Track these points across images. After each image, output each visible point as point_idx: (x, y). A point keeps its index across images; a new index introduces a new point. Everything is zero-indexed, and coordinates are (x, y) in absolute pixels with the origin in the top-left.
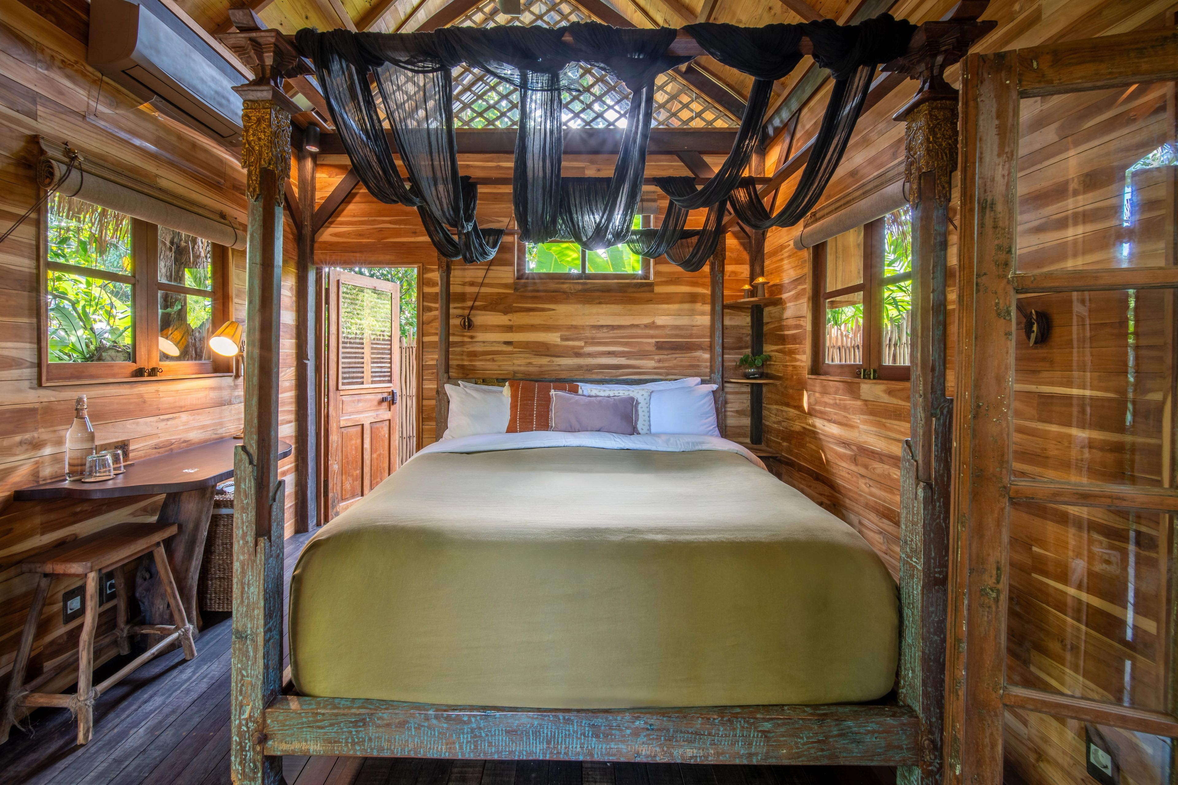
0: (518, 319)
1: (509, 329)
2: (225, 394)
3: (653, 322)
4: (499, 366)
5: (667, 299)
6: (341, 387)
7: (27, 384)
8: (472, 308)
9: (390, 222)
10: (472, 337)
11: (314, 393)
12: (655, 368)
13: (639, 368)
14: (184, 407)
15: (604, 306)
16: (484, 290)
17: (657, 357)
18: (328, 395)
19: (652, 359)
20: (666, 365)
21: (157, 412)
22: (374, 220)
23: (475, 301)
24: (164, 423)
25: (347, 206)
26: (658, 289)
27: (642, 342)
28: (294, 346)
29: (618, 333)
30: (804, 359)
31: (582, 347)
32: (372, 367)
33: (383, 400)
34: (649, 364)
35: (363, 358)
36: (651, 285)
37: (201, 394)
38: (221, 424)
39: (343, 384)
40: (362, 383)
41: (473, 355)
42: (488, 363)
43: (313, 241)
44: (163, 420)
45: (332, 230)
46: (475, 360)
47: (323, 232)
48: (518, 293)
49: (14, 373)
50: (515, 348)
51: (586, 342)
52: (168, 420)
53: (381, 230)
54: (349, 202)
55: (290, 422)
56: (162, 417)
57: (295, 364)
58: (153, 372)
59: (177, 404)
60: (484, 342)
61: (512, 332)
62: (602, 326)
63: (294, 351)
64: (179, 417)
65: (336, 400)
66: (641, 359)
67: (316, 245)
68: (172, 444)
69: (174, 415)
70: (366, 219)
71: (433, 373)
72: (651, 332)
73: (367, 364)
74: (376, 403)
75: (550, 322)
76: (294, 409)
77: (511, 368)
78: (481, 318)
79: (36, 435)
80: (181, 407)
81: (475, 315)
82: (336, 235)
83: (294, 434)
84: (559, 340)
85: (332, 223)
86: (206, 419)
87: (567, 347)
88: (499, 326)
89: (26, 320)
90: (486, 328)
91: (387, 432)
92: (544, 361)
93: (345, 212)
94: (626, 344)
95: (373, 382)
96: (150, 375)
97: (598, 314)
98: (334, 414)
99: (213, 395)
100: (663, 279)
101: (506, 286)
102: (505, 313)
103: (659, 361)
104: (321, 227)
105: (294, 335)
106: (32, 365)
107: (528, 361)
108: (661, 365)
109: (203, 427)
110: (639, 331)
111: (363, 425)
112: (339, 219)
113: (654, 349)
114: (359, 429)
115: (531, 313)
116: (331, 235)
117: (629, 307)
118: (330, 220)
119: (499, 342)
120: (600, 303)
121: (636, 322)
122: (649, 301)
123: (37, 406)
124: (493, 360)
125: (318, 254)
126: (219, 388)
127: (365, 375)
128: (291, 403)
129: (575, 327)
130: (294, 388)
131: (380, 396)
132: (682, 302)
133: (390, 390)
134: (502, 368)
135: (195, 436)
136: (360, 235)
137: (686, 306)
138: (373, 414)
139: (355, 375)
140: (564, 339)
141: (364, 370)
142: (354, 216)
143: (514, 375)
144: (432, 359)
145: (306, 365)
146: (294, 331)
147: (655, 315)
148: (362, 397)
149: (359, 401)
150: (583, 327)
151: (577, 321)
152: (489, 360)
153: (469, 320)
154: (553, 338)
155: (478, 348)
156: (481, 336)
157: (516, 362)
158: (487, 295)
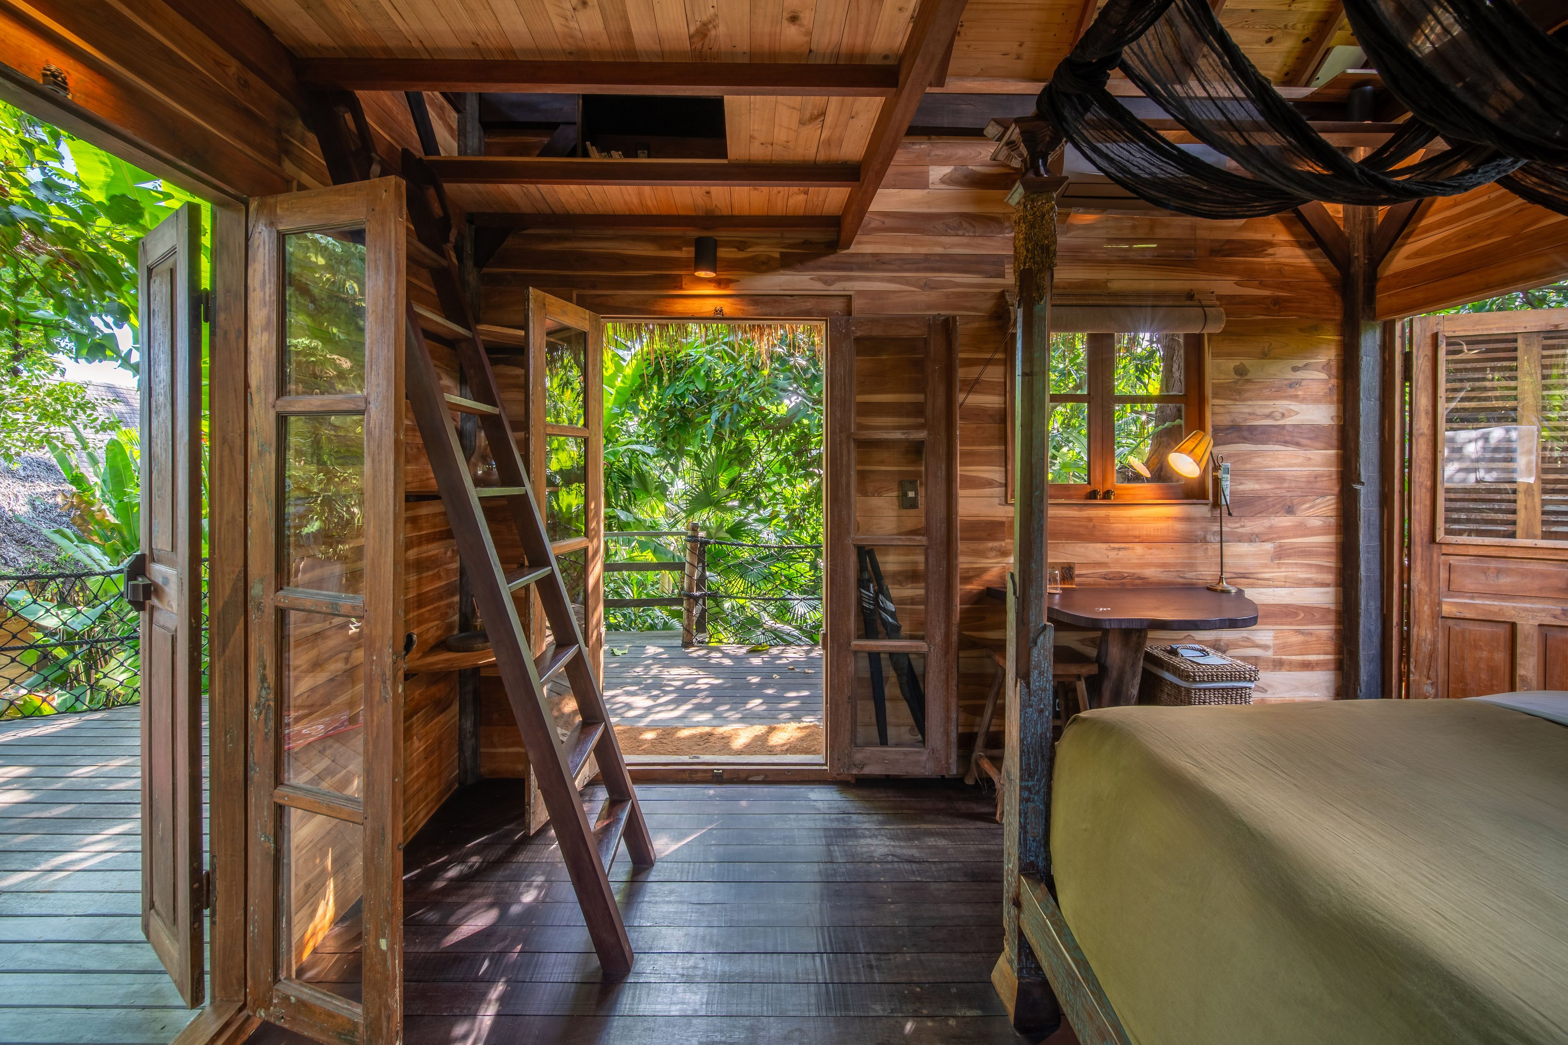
2: (1197, 528)
6: (1440, 536)
7: (996, 501)
11: (1376, 543)
14: (1139, 537)
18: (1409, 548)
21: (1106, 539)
24: (1115, 552)
28: (1334, 459)
32: (1544, 502)
37: (1162, 525)
38: (1192, 566)
39: (1448, 532)
40: (1513, 535)
43: (1372, 278)
44: (1114, 549)
45: (1408, 249)
47: (1393, 257)
49: (987, 491)
52: (1119, 549)
55: (1328, 585)
56: (1112, 545)
57: (1336, 490)
58: (1107, 495)
59: (1130, 533)
63: (1334, 469)
64: (1133, 549)
65: (1430, 564)
67: (1380, 285)
68: (1124, 578)
69: (1127, 545)
73: (1530, 495)
74: (1560, 583)
76: (1332, 565)
79: (1003, 544)
80: (1135, 537)
82: (1417, 254)
83: (1333, 607)
85: (1409, 234)
86: (1168, 555)
89: (996, 448)
93: (1436, 206)
95: (1547, 535)
96: (1104, 498)
98: (1425, 588)
99: (1180, 526)
104: (1389, 248)
105: (1335, 442)
106: (1000, 485)
109: (1163, 565)
111: (1513, 625)
112: (1423, 222)
116: (1408, 258)
123: (1004, 519)
125: (1383, 299)
126: (1188, 519)
128: (1328, 554)
130: (1333, 529)
135: (1151, 573)
136: (1470, 236)
138: (1549, 608)
139: (1493, 516)
141: (1517, 506)
145: (1356, 493)
146: (1335, 434)
148: (1512, 565)
149: (1499, 571)
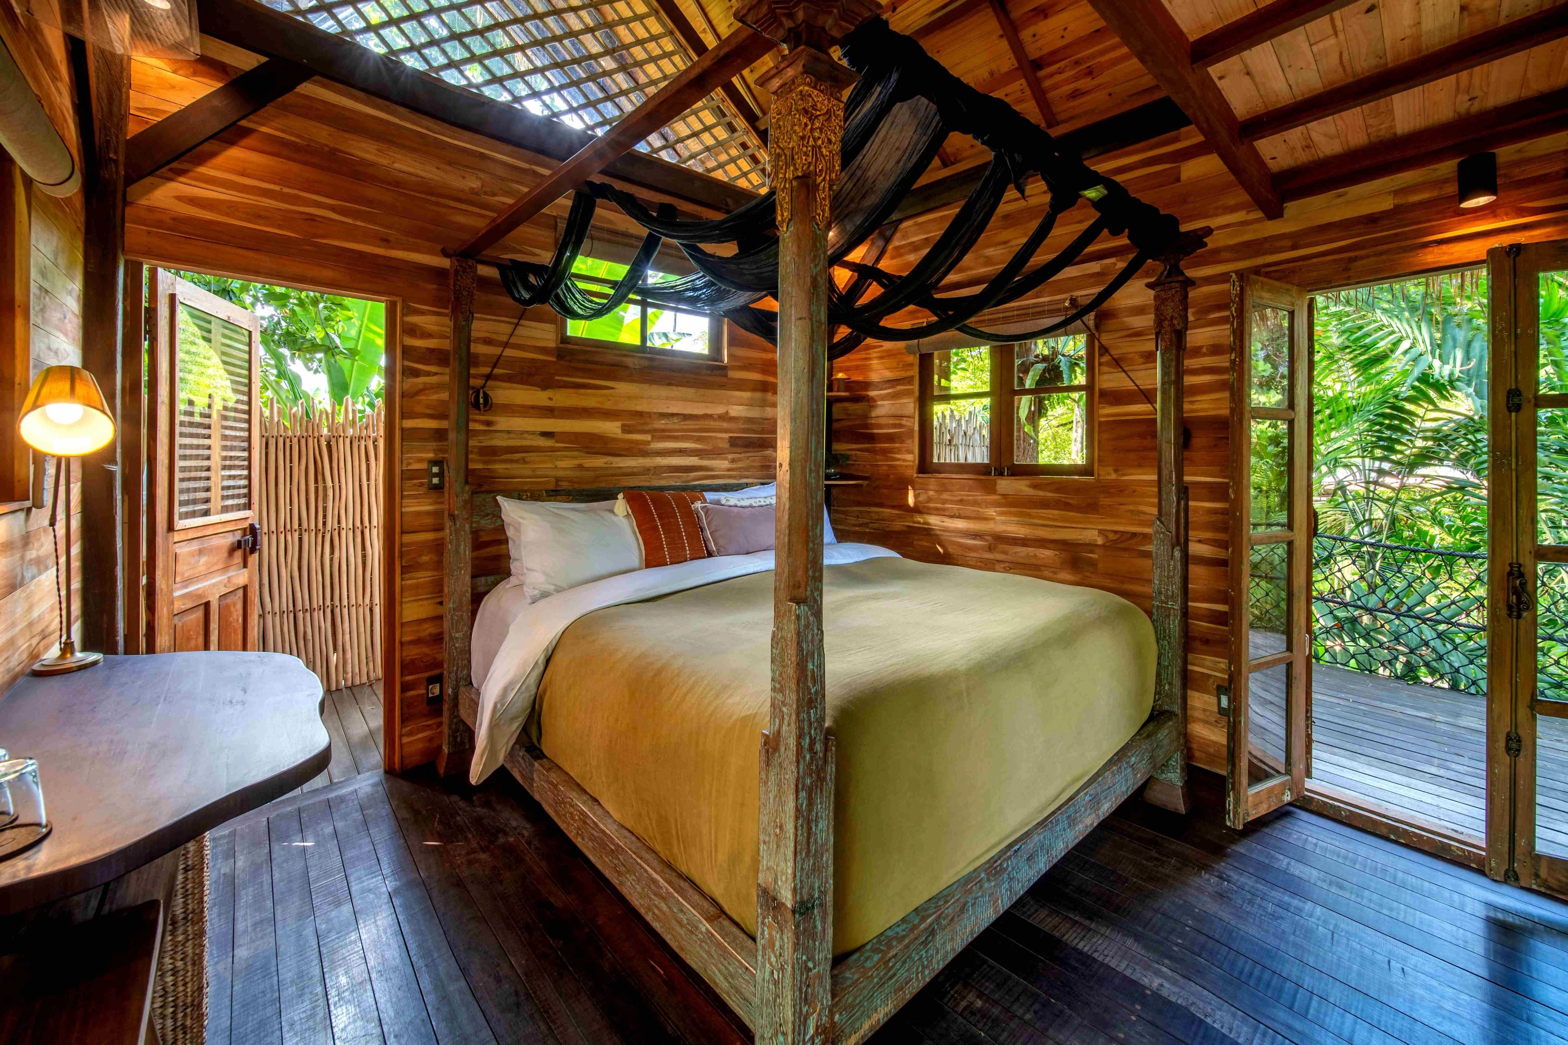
0: (562, 398)
1: (549, 412)
3: (727, 413)
4: (534, 470)
5: (740, 385)
6: (179, 524)
8: (488, 377)
9: (333, 209)
10: (489, 423)
11: (121, 543)
12: (729, 470)
13: (712, 470)
15: (674, 388)
16: (509, 352)
17: (730, 456)
19: (725, 459)
20: (740, 465)
22: (296, 197)
23: (494, 367)
25: (225, 149)
26: (732, 374)
27: (716, 438)
29: (691, 424)
30: (909, 458)
31: (648, 443)
32: (223, 478)
33: (239, 545)
34: (721, 464)
35: (208, 458)
36: (724, 368)
39: (180, 516)
40: (206, 513)
41: (491, 452)
42: (515, 466)
43: (125, 198)
45: (180, 187)
46: (495, 462)
48: (563, 363)
50: (557, 442)
51: (653, 437)
53: (312, 218)
54: (232, 143)
60: (508, 432)
61: (554, 417)
62: (673, 415)
65: (169, 551)
66: (713, 459)
67: (131, 211)
70: (277, 188)
71: (422, 485)
72: (725, 425)
73: (217, 472)
74: (225, 555)
75: (608, 405)
77: (553, 473)
78: (503, 394)
81: (493, 388)
82: (191, 201)
84: (619, 431)
85: (182, 172)
87: (631, 442)
88: (533, 407)
90: (510, 409)
91: (241, 612)
92: (599, 462)
93: (219, 160)
94: (698, 440)
95: (223, 509)
97: (667, 398)
100: (738, 364)
101: (544, 350)
102: (544, 387)
103: (733, 461)
104: (151, 173)
107: (577, 462)
108: (734, 466)
110: (713, 424)
111: (207, 605)
112: (202, 170)
113: (727, 446)
114: (200, 613)
115: (582, 391)
116: (179, 198)
117: (702, 391)
118: (174, 165)
119: (533, 433)
120: (670, 384)
121: (709, 412)
122: (722, 386)
124: (524, 461)
127: (212, 494)
129: (640, 414)
131: (230, 539)
132: (754, 390)
133: (246, 524)
134: (539, 473)
136: (257, 215)
137: (758, 395)
138: (223, 578)
139: (198, 495)
140: (626, 429)
141: (211, 483)
142: (242, 174)
143: (557, 485)
144: (420, 460)
145: (111, 476)
147: (729, 403)
148: (205, 543)
149: (202, 552)
150: (650, 414)
151: (642, 406)
152: (517, 461)
153: (486, 397)
154: (612, 428)
155: (499, 442)
156: (503, 422)
157: (561, 464)
158: (512, 361)
